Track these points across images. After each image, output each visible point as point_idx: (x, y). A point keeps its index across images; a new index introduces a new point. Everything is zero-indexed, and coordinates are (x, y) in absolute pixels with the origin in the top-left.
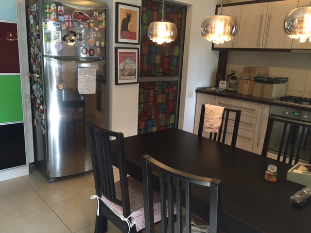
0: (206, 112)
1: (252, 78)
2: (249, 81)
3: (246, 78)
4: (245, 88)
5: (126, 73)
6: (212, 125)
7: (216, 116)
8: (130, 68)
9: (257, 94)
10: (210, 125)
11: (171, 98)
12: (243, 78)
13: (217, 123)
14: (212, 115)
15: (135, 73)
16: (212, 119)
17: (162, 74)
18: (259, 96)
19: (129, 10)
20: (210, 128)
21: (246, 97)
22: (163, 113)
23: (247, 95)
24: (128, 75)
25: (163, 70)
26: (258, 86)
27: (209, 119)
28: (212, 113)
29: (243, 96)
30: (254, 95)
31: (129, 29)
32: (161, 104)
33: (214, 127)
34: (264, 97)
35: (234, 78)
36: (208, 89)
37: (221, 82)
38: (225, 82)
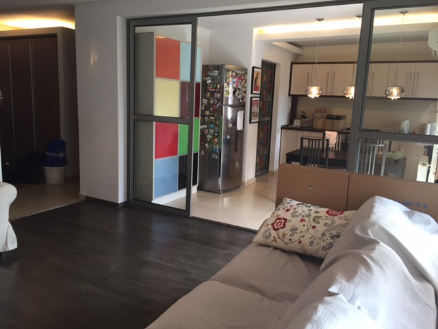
0: (327, 137)
1: (325, 117)
2: (322, 119)
3: (319, 117)
11: (266, 134)
12: (317, 117)
17: (262, 115)
22: (262, 146)
25: (263, 112)
26: (329, 122)
29: (318, 130)
30: (326, 129)
35: (305, 117)
36: (290, 126)
37: (295, 120)
38: (299, 121)
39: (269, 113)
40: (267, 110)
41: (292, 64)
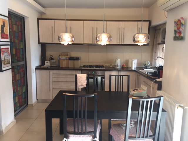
0: (78, 78)
1: (68, 59)
2: (65, 60)
3: (63, 59)
4: (64, 64)
5: (6, 63)
6: (83, 84)
7: (84, 79)
8: (7, 59)
9: (71, 66)
10: (81, 84)
11: (22, 76)
12: (62, 59)
13: (85, 83)
14: (81, 79)
15: (10, 62)
16: (82, 81)
17: (16, 60)
18: (73, 67)
19: (4, 19)
20: (81, 86)
21: (65, 68)
22: (20, 86)
23: (66, 67)
24: (7, 64)
25: (17, 58)
26: (71, 62)
27: (80, 81)
28: (81, 78)
29: (63, 68)
30: (69, 67)
31: (5, 32)
32: (19, 80)
33: (84, 84)
34: (75, 67)
35: (53, 59)
36: (42, 67)
37: (46, 62)
38: (49, 62)
39: (23, 58)
40: (21, 56)
41: (38, 19)
